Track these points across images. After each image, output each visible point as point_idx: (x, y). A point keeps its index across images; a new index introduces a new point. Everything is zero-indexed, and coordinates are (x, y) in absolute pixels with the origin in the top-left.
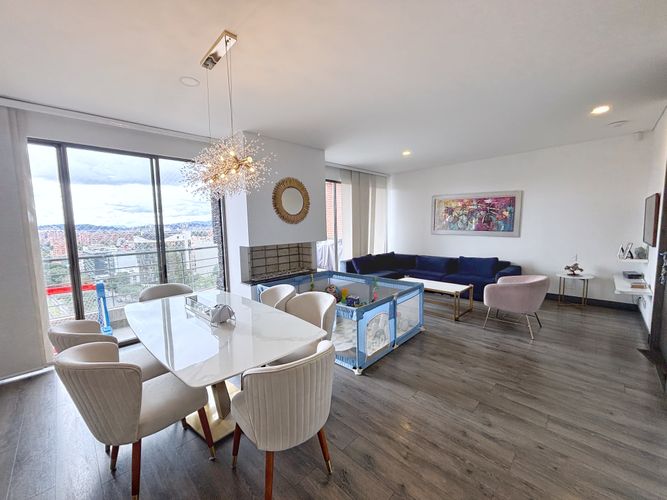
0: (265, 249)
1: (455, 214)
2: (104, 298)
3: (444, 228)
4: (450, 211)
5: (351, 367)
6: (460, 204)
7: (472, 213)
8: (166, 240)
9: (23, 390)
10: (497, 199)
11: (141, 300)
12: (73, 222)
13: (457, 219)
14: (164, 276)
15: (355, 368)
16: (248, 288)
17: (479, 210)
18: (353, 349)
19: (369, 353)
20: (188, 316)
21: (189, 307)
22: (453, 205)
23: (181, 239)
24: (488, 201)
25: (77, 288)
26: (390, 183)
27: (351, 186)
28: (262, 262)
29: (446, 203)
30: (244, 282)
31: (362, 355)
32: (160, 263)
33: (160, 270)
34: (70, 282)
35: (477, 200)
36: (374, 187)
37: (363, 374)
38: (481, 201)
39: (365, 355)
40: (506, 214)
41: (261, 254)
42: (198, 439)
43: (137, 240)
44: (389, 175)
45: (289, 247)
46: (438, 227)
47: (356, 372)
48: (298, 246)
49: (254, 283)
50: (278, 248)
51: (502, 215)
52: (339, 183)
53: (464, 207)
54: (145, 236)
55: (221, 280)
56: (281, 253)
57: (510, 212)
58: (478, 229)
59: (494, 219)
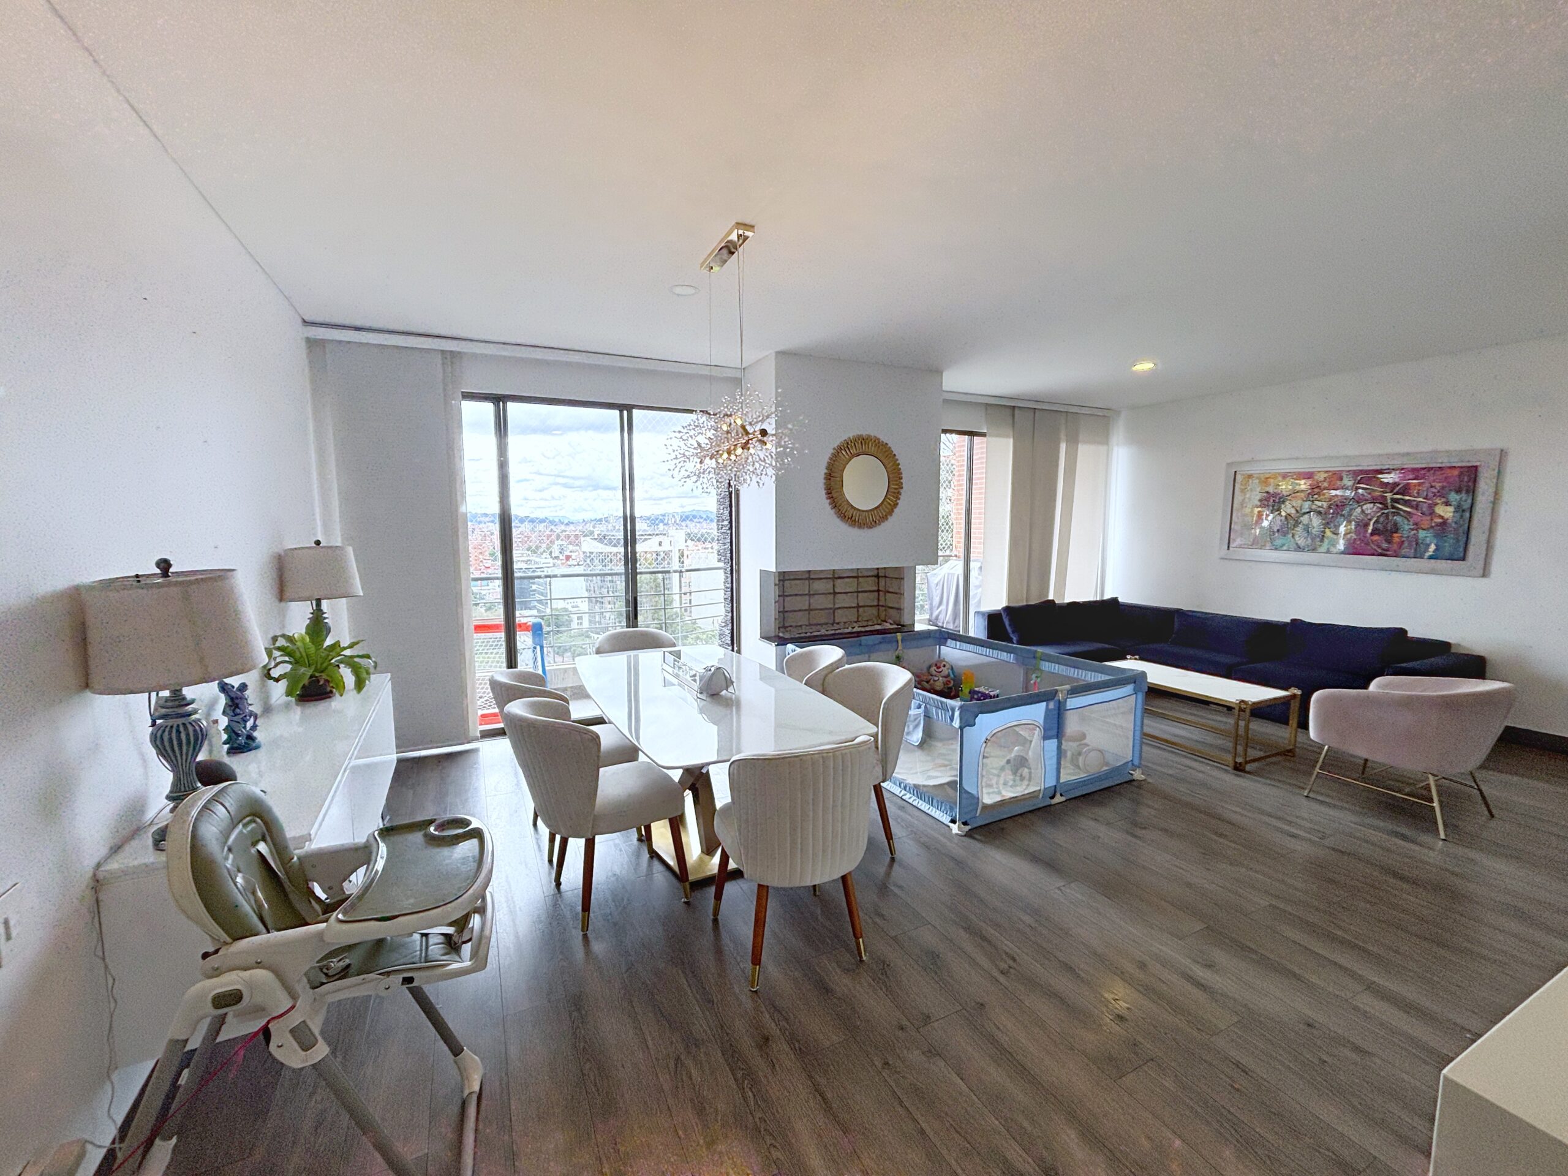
0: (809, 576)
1: (1287, 509)
2: (542, 648)
3: (1256, 543)
4: (1273, 501)
5: (946, 819)
6: (1303, 485)
7: (1339, 508)
8: (640, 548)
9: (444, 768)
10: (1417, 473)
11: (598, 652)
12: (509, 509)
13: (1292, 523)
14: (632, 617)
15: (953, 821)
16: (771, 649)
17: (1358, 501)
18: (952, 784)
19: (988, 799)
20: (666, 683)
21: (670, 670)
22: (1285, 487)
23: (666, 547)
24: (1388, 478)
25: (511, 628)
26: (1119, 433)
27: (1009, 443)
28: (802, 603)
29: (1265, 481)
30: (765, 637)
31: (970, 800)
32: (627, 592)
33: (627, 606)
34: (502, 617)
35: (1356, 473)
36: (1073, 441)
37: (969, 835)
38: (1368, 476)
39: (976, 799)
40: (1446, 512)
41: (803, 587)
42: (668, 874)
43: (590, 545)
44: (1118, 413)
45: (857, 575)
46: (1237, 542)
47: (955, 828)
48: (878, 575)
49: (781, 642)
50: (835, 576)
51: (1432, 513)
52: (983, 435)
53: (1316, 490)
54: (602, 539)
55: (728, 632)
56: (840, 586)
57: (1459, 509)
58: (1354, 549)
59: (1406, 526)
